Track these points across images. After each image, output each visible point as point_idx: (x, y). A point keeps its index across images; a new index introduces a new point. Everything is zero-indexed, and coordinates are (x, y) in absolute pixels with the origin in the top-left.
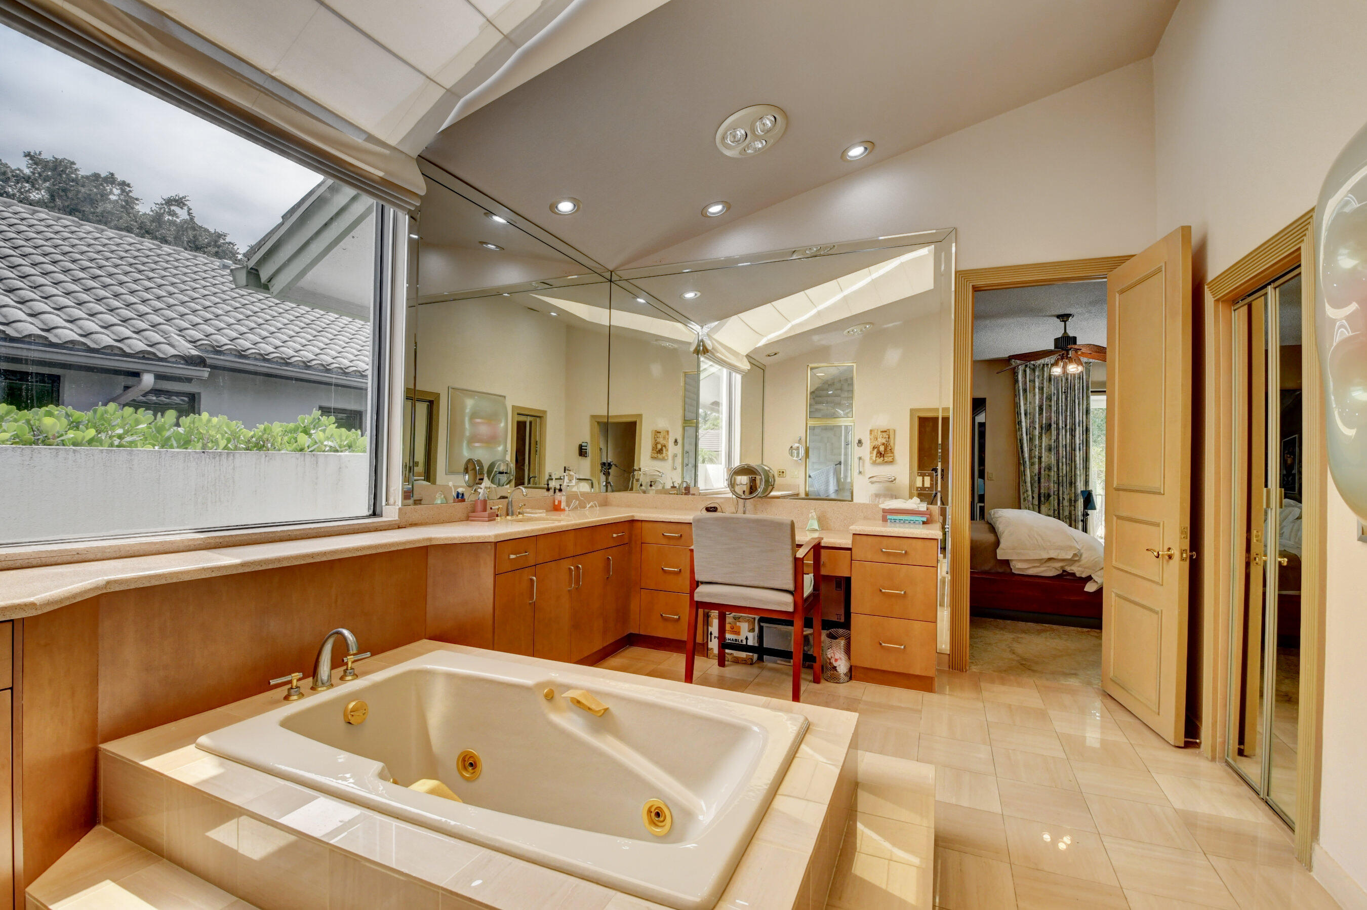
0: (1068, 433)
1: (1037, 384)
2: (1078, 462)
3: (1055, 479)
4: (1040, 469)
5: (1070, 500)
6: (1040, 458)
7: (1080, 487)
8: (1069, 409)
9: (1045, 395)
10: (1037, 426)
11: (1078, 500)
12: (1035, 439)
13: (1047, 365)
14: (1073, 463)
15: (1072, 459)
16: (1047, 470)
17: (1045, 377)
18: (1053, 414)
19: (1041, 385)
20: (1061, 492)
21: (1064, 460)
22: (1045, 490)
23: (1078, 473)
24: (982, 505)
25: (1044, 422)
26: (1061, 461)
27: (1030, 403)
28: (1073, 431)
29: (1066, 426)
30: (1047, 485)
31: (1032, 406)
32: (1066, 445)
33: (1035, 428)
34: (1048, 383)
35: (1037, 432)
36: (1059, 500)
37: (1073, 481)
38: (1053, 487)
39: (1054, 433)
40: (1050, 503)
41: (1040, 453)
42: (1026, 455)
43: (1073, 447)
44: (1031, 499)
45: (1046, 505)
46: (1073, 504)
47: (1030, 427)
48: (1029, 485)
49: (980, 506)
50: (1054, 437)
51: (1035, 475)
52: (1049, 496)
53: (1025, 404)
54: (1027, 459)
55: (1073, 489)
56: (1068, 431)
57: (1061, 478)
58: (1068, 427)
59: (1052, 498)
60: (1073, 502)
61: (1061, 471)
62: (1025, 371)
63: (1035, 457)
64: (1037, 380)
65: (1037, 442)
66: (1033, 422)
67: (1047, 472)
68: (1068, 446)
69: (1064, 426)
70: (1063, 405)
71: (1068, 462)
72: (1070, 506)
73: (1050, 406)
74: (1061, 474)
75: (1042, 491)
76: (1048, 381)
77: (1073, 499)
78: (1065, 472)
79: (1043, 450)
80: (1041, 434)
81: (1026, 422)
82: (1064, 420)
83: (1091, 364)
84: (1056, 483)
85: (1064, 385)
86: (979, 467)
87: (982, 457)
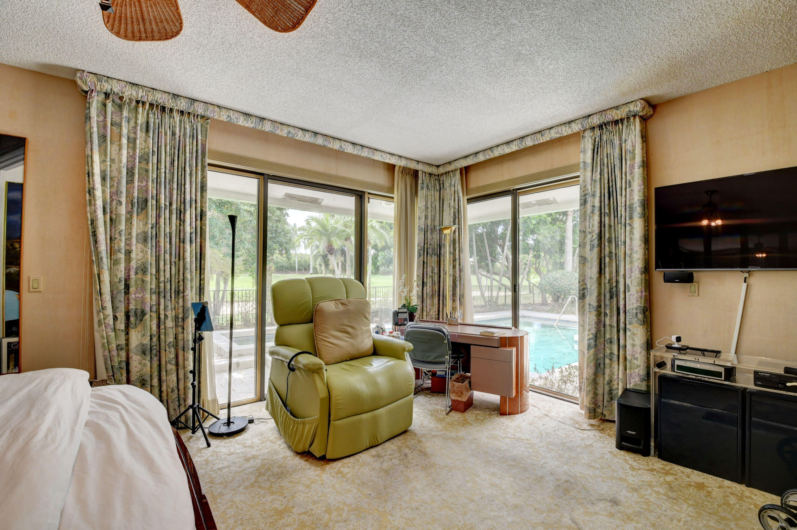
0: (174, 216)
1: (125, 131)
2: (188, 260)
3: (154, 286)
4: (128, 270)
5: (177, 317)
6: (128, 253)
7: (191, 297)
8: (175, 179)
9: (138, 151)
10: (123, 200)
11: (187, 318)
12: (120, 221)
13: (144, 103)
14: (181, 262)
15: (180, 256)
16: (139, 272)
17: (139, 122)
18: (150, 184)
19: (132, 135)
20: (162, 307)
21: (168, 256)
22: (136, 305)
23: (188, 276)
24: (14, 340)
25: (136, 194)
26: (162, 258)
27: (112, 161)
28: (181, 213)
29: (171, 204)
30: (140, 296)
31: (115, 167)
32: (170, 234)
33: (120, 203)
34: (144, 135)
35: (123, 210)
36: (159, 318)
37: (181, 288)
38: (150, 299)
39: (152, 212)
40: (144, 326)
41: (128, 243)
42: (103, 247)
43: (182, 237)
44: (111, 322)
45: (139, 328)
46: (180, 324)
47: (112, 201)
48: (107, 297)
49: (9, 344)
50: (152, 220)
51: (120, 281)
52: (143, 313)
53: (103, 162)
54: (104, 255)
55: (181, 300)
56: (174, 212)
57: (162, 285)
58: (174, 206)
59: (147, 317)
60: (180, 320)
61: (162, 273)
62: (105, 105)
63: (119, 251)
64: (124, 124)
65: (123, 227)
66: (116, 193)
67: (139, 276)
68: (174, 235)
69: (168, 204)
70: (167, 171)
71: (173, 260)
72: (177, 326)
73: (147, 171)
74: (162, 279)
75: (132, 307)
76: (144, 130)
77: (181, 316)
78: (168, 275)
79: (134, 240)
80: (130, 213)
81: (104, 192)
82: (168, 194)
83: (209, 121)
84: (154, 293)
85: (168, 142)
86: (7, 268)
87: (15, 248)
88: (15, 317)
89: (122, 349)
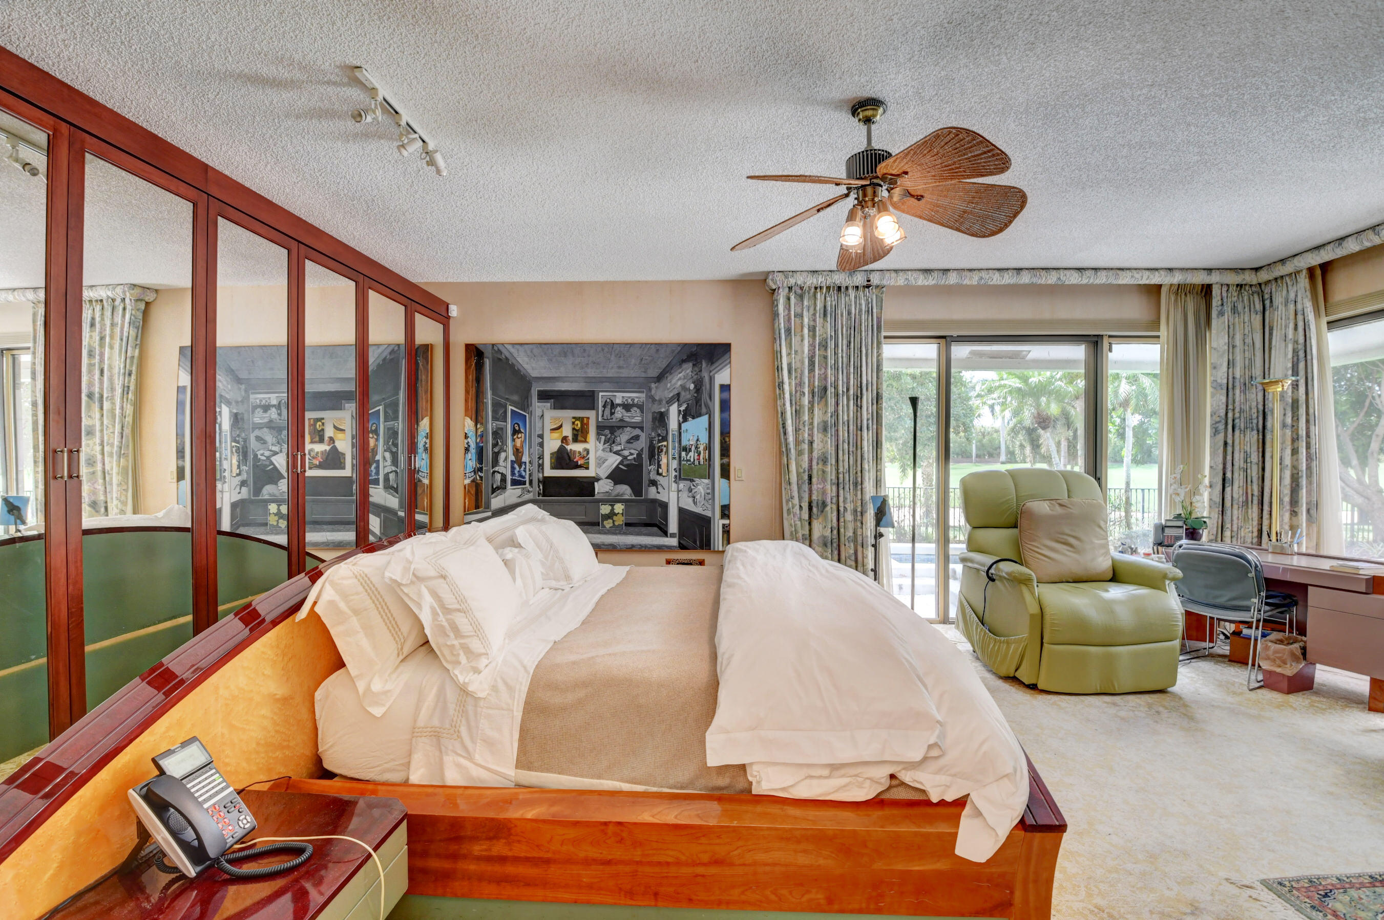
0: (851, 403)
1: (806, 320)
2: (866, 449)
3: (834, 477)
4: (811, 460)
5: (855, 511)
6: (811, 443)
7: (869, 489)
8: (852, 363)
9: (817, 338)
10: (806, 390)
11: (866, 512)
12: (804, 412)
13: (821, 288)
14: (859, 451)
15: (858, 446)
16: (821, 463)
17: (818, 308)
18: (829, 371)
19: (812, 323)
20: (841, 499)
21: (846, 446)
22: (818, 496)
23: (866, 466)
24: (726, 522)
25: (816, 383)
26: (840, 447)
27: (796, 352)
28: (858, 398)
29: (848, 390)
30: (821, 486)
31: (798, 358)
32: (848, 421)
33: (804, 393)
34: (822, 320)
35: (806, 400)
36: (838, 511)
37: (859, 479)
38: (831, 491)
39: (831, 401)
40: (826, 518)
41: (811, 435)
42: (791, 438)
43: (859, 425)
44: (798, 512)
45: (820, 520)
46: (859, 518)
47: (796, 392)
48: (795, 487)
49: (724, 525)
50: (831, 409)
51: (804, 472)
52: (824, 504)
53: (789, 354)
54: (792, 446)
55: (859, 493)
56: (852, 397)
57: (841, 476)
58: (851, 392)
59: (828, 508)
60: (859, 514)
61: (841, 463)
62: (789, 299)
63: (803, 441)
64: (805, 313)
65: (806, 418)
66: (800, 384)
67: (820, 466)
68: (851, 423)
69: (845, 390)
70: (844, 355)
71: (851, 450)
72: (855, 520)
73: (825, 357)
74: (841, 470)
75: (814, 497)
76: (822, 316)
77: (859, 509)
78: (846, 466)
79: (815, 430)
80: (811, 403)
81: (790, 383)
82: (845, 380)
83: (884, 289)
84: (834, 484)
85: (844, 323)
86: (721, 459)
87: (726, 442)
88: (726, 503)
89: (806, 539)
